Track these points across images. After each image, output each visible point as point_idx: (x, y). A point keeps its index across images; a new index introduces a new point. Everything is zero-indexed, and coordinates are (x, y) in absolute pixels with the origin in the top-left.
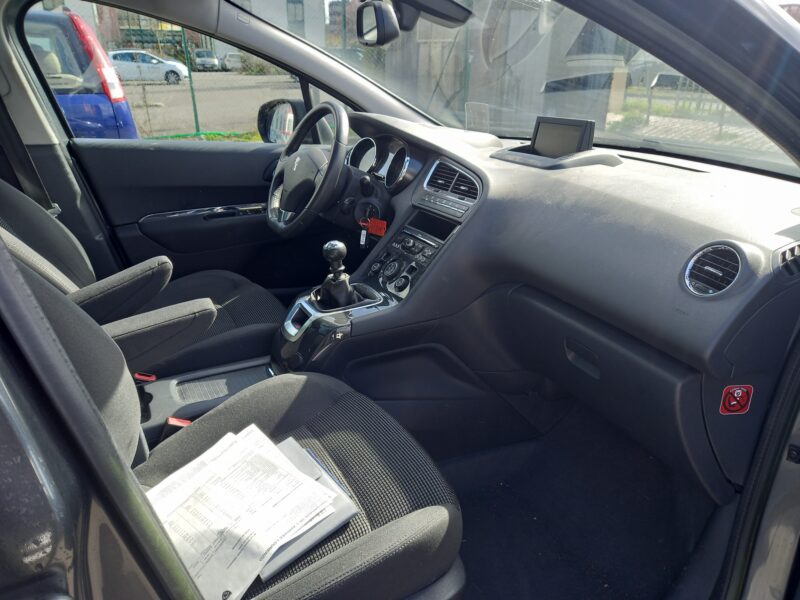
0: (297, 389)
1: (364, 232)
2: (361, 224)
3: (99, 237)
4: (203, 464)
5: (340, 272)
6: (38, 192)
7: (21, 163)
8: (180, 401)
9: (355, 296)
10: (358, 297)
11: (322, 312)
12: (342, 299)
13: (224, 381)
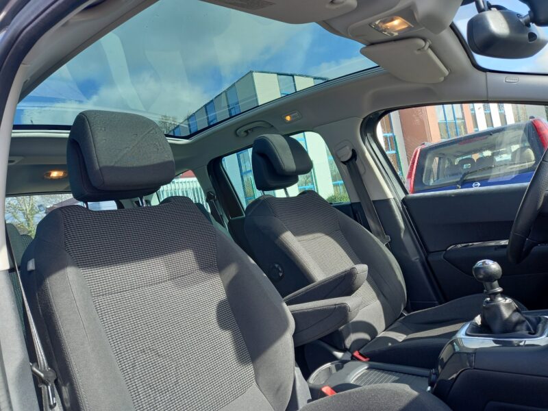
3: (413, 259)
5: (495, 295)
6: (378, 228)
7: (369, 211)
8: (352, 379)
9: (524, 327)
10: (528, 329)
11: (467, 335)
12: (497, 326)
13: (397, 378)
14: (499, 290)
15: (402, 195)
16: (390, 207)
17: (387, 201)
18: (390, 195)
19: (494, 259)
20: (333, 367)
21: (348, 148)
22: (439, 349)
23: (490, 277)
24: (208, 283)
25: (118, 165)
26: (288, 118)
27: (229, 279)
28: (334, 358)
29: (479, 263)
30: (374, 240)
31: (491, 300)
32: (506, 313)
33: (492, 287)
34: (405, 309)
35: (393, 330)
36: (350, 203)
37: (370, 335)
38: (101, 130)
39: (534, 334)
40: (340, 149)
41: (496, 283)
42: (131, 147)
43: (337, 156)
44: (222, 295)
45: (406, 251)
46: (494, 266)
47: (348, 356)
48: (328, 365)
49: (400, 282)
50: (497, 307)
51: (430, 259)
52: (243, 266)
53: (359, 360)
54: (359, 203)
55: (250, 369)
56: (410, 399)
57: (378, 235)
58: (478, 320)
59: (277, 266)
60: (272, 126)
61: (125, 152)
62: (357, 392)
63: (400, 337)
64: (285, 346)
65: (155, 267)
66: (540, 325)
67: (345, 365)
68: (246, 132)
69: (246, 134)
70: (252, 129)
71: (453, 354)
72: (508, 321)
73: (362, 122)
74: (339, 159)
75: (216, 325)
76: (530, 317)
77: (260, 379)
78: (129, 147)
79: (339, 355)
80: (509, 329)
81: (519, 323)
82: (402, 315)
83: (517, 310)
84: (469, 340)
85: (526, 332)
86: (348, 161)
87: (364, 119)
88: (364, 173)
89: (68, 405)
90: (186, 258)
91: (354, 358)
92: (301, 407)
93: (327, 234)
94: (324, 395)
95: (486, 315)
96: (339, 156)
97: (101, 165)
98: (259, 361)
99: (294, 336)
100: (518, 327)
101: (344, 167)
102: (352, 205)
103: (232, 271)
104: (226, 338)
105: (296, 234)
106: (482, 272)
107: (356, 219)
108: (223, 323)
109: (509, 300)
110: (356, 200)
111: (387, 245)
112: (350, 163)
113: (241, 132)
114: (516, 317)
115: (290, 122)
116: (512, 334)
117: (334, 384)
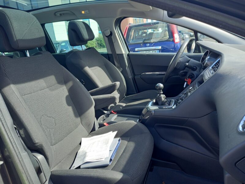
0: (133, 125)
1: (186, 83)
2: (186, 80)
3: (130, 77)
4: (102, 136)
5: (161, 94)
6: (118, 65)
7: (115, 58)
8: (113, 120)
9: (167, 103)
10: (168, 104)
11: (151, 105)
12: (160, 103)
13: (127, 119)
14: (162, 92)
15: (128, 52)
16: (123, 57)
17: (122, 55)
18: (124, 52)
19: (162, 83)
20: (105, 116)
21: (109, 30)
22: (142, 110)
23: (160, 89)
24: (61, 88)
25: (23, 39)
26: (83, 12)
27: (69, 87)
28: (104, 113)
29: (158, 84)
30: (116, 70)
31: (159, 95)
32: (163, 99)
33: (160, 92)
34: (125, 95)
35: (121, 102)
36: (107, 53)
37: (114, 104)
38: (15, 21)
39: (169, 105)
40: (105, 30)
41: (162, 90)
42: (27, 30)
43: (104, 33)
44: (67, 93)
45: (127, 74)
46: (161, 85)
47: (109, 112)
48: (103, 116)
49: (125, 86)
50: (161, 97)
51: (135, 77)
52: (75, 82)
53: (113, 113)
54: (112, 54)
55: (79, 119)
56: (135, 124)
57: (118, 68)
58: (154, 101)
59: (82, 80)
60: (74, 14)
61: (25, 32)
62: (117, 124)
63: (124, 105)
64: (92, 111)
65: (41, 83)
66: (171, 103)
67: (110, 116)
68: (61, 14)
69: (60, 15)
70: (64, 14)
71: (147, 112)
72: (163, 101)
73: (116, 20)
74: (105, 34)
75: (66, 105)
76: (169, 100)
77: (83, 122)
78: (26, 30)
79: (106, 112)
80: (163, 104)
81: (166, 102)
82: (124, 97)
83: (166, 98)
84: (151, 107)
85: (167, 105)
86: (108, 36)
87: (117, 19)
88: (115, 42)
89: (23, 136)
90: (52, 79)
91: (111, 113)
92: (96, 130)
93: (100, 67)
94: (104, 126)
95: (157, 100)
96: (105, 33)
97: (17, 39)
98: (82, 116)
99: (95, 107)
100: (165, 103)
101: (106, 39)
102: (108, 54)
103: (70, 84)
104: (70, 109)
105: (89, 67)
106: (158, 87)
107: (109, 60)
108: (69, 104)
109: (164, 95)
110: (110, 53)
111: (121, 72)
112: (109, 37)
113: (58, 14)
114: (165, 100)
115: (83, 14)
116: (164, 105)
117: (107, 122)
